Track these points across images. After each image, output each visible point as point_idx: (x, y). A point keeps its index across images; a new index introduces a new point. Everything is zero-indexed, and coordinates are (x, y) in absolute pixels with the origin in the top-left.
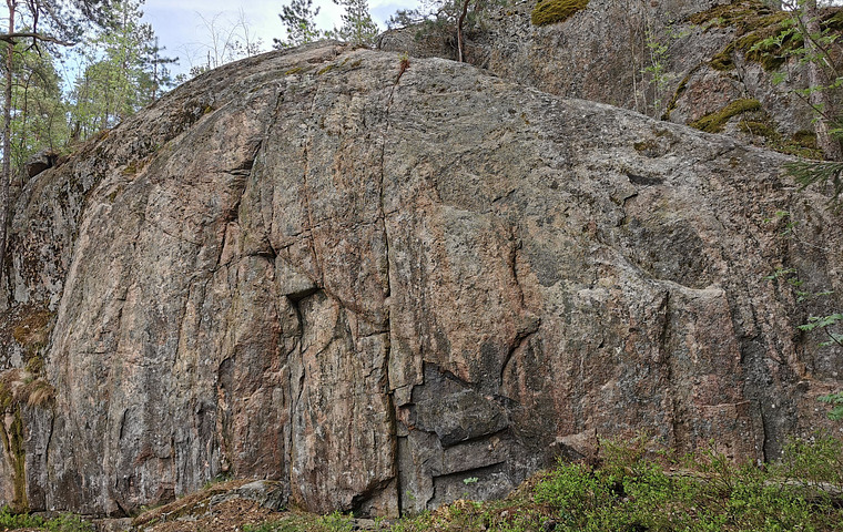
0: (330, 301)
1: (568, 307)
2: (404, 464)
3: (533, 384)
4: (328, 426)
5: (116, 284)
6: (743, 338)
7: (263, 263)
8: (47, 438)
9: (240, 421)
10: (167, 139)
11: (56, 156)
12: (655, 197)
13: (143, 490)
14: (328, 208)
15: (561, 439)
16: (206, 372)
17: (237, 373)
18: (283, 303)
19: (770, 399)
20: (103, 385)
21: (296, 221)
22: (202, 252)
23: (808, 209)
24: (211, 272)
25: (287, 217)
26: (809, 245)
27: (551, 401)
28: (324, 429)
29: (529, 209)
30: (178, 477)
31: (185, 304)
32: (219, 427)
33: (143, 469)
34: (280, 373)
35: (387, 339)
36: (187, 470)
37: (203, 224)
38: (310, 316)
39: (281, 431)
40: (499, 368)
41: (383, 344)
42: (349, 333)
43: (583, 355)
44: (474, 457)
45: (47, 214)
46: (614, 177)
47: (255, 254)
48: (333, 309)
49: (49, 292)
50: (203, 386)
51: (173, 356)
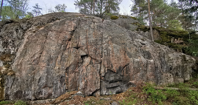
0: (89, 57)
1: (134, 62)
2: (102, 86)
3: (127, 73)
4: (87, 80)
5: (39, 50)
6: (156, 67)
7: (76, 50)
8: (12, 83)
9: (70, 79)
10: (47, 23)
11: (13, 21)
12: (145, 47)
13: (43, 94)
14: (91, 41)
15: (130, 82)
16: (63, 70)
17: (70, 70)
18: (80, 57)
19: (158, 76)
20: (33, 72)
21: (85, 43)
22: (62, 46)
23: (163, 51)
24: (64, 50)
25: (83, 41)
26: (163, 56)
27: (129, 76)
28: (86, 81)
29: (127, 46)
30: (53, 91)
31: (58, 56)
32: (66, 80)
33: (44, 89)
34: (78, 70)
35: (101, 65)
36: (56, 89)
37: (63, 41)
38: (84, 60)
39: (77, 81)
40: (121, 70)
41: (100, 66)
42: (93, 63)
43: (135, 69)
44: (115, 85)
45: (12, 33)
46: (139, 43)
47: (75, 48)
48: (90, 59)
49: (10, 50)
50: (62, 72)
51: (54, 66)
